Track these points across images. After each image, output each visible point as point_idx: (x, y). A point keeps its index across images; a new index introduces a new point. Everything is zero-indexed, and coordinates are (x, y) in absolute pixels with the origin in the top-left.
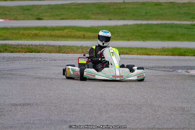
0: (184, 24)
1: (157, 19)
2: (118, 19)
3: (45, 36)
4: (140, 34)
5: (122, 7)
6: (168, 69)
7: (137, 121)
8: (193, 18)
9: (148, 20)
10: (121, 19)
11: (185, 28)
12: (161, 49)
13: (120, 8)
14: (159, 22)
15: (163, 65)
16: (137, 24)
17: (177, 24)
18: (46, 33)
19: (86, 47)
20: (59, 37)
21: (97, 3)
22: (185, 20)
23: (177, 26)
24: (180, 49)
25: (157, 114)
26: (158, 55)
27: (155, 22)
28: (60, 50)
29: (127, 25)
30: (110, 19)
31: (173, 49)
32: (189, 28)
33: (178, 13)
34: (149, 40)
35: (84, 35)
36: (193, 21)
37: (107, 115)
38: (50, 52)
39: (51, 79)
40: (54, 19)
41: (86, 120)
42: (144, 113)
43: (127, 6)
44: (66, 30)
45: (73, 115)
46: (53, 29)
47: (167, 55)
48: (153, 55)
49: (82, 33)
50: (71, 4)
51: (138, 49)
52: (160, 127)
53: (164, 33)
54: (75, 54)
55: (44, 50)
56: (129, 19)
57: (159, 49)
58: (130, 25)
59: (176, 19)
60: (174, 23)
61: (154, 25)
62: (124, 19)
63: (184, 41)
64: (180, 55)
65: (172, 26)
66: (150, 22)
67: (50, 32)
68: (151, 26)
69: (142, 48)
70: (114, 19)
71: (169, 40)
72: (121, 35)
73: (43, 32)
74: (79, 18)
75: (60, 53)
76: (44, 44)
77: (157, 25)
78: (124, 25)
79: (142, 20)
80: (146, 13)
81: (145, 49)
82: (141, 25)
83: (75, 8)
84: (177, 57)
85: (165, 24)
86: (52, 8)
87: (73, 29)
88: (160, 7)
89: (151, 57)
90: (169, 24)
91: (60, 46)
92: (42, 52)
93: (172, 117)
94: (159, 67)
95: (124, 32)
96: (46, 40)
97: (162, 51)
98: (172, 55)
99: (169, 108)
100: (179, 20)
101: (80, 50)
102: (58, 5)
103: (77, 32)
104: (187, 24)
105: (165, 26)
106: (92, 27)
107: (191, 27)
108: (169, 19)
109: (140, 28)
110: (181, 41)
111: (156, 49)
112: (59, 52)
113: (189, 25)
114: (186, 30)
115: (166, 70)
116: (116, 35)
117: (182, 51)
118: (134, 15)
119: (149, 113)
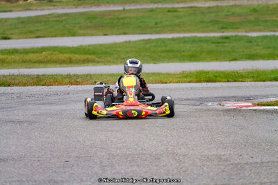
0: (210, 37)
1: (172, 32)
2: (116, 34)
3: (15, 62)
4: (147, 54)
5: (122, 16)
6: (194, 102)
8: (223, 28)
9: (159, 33)
10: (120, 34)
11: (213, 43)
12: (180, 74)
13: (118, 19)
14: (175, 35)
15: (185, 97)
16: (144, 40)
17: (201, 37)
18: (17, 57)
19: (74, 75)
20: (35, 62)
21: (85, 12)
22: (212, 31)
23: (201, 40)
24: (208, 72)
25: (183, 167)
26: (177, 83)
27: (169, 36)
28: (38, 81)
29: (130, 42)
30: (106, 35)
31: (197, 72)
32: (219, 43)
33: (202, 22)
34: (163, 62)
35: (70, 59)
36: (223, 32)
37: (113, 171)
38: (25, 85)
39: (30, 122)
40: (27, 38)
41: (84, 179)
42: (165, 166)
43: (128, 15)
44: (44, 53)
45: (65, 172)
46: (26, 51)
47: (190, 82)
48: (170, 82)
49: (68, 56)
50: (49, 15)
53: (183, 51)
54: (60, 87)
55: (16, 82)
56: (133, 34)
57: (178, 74)
58: (135, 42)
59: (198, 31)
60: (196, 37)
61: (169, 39)
62: (125, 34)
63: (212, 60)
64: (208, 82)
65: (194, 41)
66: (162, 36)
67: (22, 55)
69: (153, 74)
70: (112, 34)
71: (190, 61)
72: (123, 56)
73: (13, 56)
74: (62, 35)
75: (38, 85)
76: (16, 74)
77: (173, 39)
78: (126, 42)
79: (151, 33)
80: (156, 24)
81: (159, 74)
82: (149, 41)
83: (56, 21)
84: (204, 85)
85: (184, 38)
86: (22, 23)
87: (54, 51)
88: (175, 14)
89: (168, 85)
90: (188, 38)
91: (38, 76)
92: (13, 85)
93: (205, 169)
94: (181, 100)
95: (127, 52)
96: (17, 68)
97: (183, 77)
98: (197, 82)
99: (199, 157)
101: (67, 80)
103: (61, 55)
104: (214, 37)
105: (184, 40)
106: (81, 46)
107: (221, 41)
109: (148, 46)
110: (208, 61)
111: (174, 74)
113: (218, 37)
114: (214, 45)
115: (190, 103)
116: (115, 56)
117: (211, 75)
118: (139, 27)
119: (171, 165)
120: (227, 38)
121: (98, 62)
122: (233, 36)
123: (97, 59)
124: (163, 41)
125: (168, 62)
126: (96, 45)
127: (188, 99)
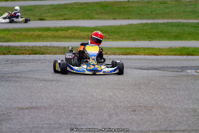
0: (191, 23)
1: (163, 18)
2: (122, 19)
3: (48, 37)
4: (145, 34)
5: (127, 6)
6: (177, 70)
7: (148, 124)
9: (153, 19)
10: (125, 19)
11: (192, 27)
12: (168, 49)
13: (124, 7)
14: (165, 21)
15: (171, 66)
16: (142, 24)
17: (184, 23)
18: (50, 34)
20: (62, 38)
21: (101, 2)
22: (192, 19)
23: (183, 25)
24: (188, 48)
25: (168, 116)
26: (165, 55)
27: (161, 21)
29: (132, 25)
30: (115, 19)
31: (180, 48)
32: (196, 27)
33: (184, 12)
34: (156, 40)
37: (118, 118)
38: (55, 54)
39: (58, 81)
41: (96, 123)
42: (155, 115)
43: (131, 5)
44: (69, 31)
45: (82, 118)
46: (56, 29)
47: (175, 55)
48: (161, 55)
50: (74, 3)
51: (144, 49)
52: (173, 129)
53: (171, 33)
55: (49, 51)
56: (134, 19)
57: (166, 49)
58: (136, 25)
59: (182, 18)
60: (180, 22)
61: (160, 24)
62: (128, 19)
63: (191, 40)
64: (188, 55)
65: (179, 25)
66: (156, 21)
67: (53, 32)
68: (157, 25)
69: (148, 48)
70: (119, 19)
71: (176, 39)
72: (127, 35)
73: (47, 33)
74: (84, 18)
76: (48, 46)
77: (163, 24)
78: (129, 25)
79: (147, 19)
80: (151, 12)
81: (152, 49)
82: (146, 24)
83: (78, 8)
84: (185, 57)
85: (172, 23)
86: (54, 8)
87: (77, 30)
88: (165, 5)
89: (159, 57)
90: (174, 23)
91: (64, 48)
92: (46, 54)
93: (184, 118)
94: (168, 68)
95: (130, 32)
96: (50, 41)
97: (170, 51)
98: (180, 55)
99: (180, 109)
100: (186, 19)
102: (60, 5)
103: (82, 33)
104: (193, 23)
105: (172, 25)
106: (97, 27)
107: (198, 26)
108: (175, 18)
109: (145, 27)
110: (188, 40)
111: (164, 49)
113: (196, 23)
115: (175, 70)
116: (121, 34)
117: (190, 50)
118: (139, 14)
119: (160, 115)
121: (109, 39)
123: (108, 36)
124: (157, 24)
125: (159, 40)
126: (107, 26)
127: (173, 67)
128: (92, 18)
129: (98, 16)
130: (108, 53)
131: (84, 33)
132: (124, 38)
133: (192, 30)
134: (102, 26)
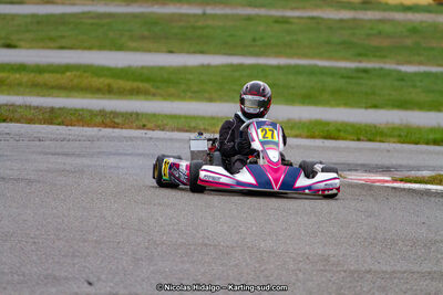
0: (340, 69)
1: (278, 55)
2: (188, 52)
3: (20, 85)
5: (200, 24)
8: (360, 55)
9: (257, 55)
10: (194, 52)
11: (343, 77)
13: (194, 28)
14: (282, 61)
16: (232, 65)
17: (325, 67)
18: (25, 77)
19: (111, 112)
20: (52, 88)
21: (142, 13)
23: (323, 72)
24: (327, 124)
25: (265, 269)
27: (273, 61)
28: (52, 117)
29: (209, 66)
30: (171, 52)
31: (310, 122)
32: (352, 78)
33: (328, 43)
35: (109, 86)
36: (360, 62)
37: (152, 269)
38: (30, 121)
39: (30, 182)
40: (43, 48)
41: (103, 277)
42: (236, 265)
43: (210, 22)
44: (68, 74)
45: (74, 264)
46: (39, 69)
47: (296, 136)
49: (107, 81)
50: (83, 13)
53: (293, 88)
54: (86, 129)
55: (17, 116)
56: (215, 53)
58: (217, 67)
59: (321, 56)
60: (316, 66)
61: (272, 67)
62: (202, 52)
63: (338, 105)
64: (326, 138)
65: (312, 72)
66: (262, 61)
67: (32, 75)
68: (263, 70)
70: (181, 51)
71: (303, 103)
72: (195, 88)
73: (18, 76)
74: (101, 48)
75: (52, 124)
76: (18, 103)
77: (279, 67)
78: (203, 66)
79: (243, 55)
80: (254, 40)
82: (240, 67)
83: (92, 24)
84: (319, 142)
86: (38, 23)
87: (85, 72)
88: (286, 26)
90: (304, 66)
91: (52, 110)
92: (11, 121)
93: (300, 275)
95: (202, 82)
96: (23, 94)
98: (307, 137)
99: (293, 255)
100: (330, 58)
101: (99, 119)
102: (52, 15)
103: (95, 79)
104: (345, 69)
105: (297, 70)
106: (130, 67)
107: (355, 75)
108: (305, 56)
109: (237, 74)
110: (332, 106)
112: (50, 122)
113: (350, 69)
114: (344, 81)
116: (183, 87)
117: (332, 128)
118: (226, 43)
119: (247, 265)
120: (365, 71)
121: (154, 95)
122: (375, 69)
123: (153, 90)
124: (264, 68)
126: (153, 67)
128: (120, 48)
129: (134, 45)
130: (149, 125)
131: (101, 80)
132: (189, 94)
133: (341, 83)
134: (142, 68)
